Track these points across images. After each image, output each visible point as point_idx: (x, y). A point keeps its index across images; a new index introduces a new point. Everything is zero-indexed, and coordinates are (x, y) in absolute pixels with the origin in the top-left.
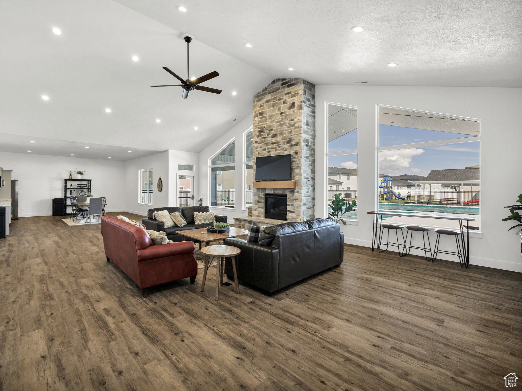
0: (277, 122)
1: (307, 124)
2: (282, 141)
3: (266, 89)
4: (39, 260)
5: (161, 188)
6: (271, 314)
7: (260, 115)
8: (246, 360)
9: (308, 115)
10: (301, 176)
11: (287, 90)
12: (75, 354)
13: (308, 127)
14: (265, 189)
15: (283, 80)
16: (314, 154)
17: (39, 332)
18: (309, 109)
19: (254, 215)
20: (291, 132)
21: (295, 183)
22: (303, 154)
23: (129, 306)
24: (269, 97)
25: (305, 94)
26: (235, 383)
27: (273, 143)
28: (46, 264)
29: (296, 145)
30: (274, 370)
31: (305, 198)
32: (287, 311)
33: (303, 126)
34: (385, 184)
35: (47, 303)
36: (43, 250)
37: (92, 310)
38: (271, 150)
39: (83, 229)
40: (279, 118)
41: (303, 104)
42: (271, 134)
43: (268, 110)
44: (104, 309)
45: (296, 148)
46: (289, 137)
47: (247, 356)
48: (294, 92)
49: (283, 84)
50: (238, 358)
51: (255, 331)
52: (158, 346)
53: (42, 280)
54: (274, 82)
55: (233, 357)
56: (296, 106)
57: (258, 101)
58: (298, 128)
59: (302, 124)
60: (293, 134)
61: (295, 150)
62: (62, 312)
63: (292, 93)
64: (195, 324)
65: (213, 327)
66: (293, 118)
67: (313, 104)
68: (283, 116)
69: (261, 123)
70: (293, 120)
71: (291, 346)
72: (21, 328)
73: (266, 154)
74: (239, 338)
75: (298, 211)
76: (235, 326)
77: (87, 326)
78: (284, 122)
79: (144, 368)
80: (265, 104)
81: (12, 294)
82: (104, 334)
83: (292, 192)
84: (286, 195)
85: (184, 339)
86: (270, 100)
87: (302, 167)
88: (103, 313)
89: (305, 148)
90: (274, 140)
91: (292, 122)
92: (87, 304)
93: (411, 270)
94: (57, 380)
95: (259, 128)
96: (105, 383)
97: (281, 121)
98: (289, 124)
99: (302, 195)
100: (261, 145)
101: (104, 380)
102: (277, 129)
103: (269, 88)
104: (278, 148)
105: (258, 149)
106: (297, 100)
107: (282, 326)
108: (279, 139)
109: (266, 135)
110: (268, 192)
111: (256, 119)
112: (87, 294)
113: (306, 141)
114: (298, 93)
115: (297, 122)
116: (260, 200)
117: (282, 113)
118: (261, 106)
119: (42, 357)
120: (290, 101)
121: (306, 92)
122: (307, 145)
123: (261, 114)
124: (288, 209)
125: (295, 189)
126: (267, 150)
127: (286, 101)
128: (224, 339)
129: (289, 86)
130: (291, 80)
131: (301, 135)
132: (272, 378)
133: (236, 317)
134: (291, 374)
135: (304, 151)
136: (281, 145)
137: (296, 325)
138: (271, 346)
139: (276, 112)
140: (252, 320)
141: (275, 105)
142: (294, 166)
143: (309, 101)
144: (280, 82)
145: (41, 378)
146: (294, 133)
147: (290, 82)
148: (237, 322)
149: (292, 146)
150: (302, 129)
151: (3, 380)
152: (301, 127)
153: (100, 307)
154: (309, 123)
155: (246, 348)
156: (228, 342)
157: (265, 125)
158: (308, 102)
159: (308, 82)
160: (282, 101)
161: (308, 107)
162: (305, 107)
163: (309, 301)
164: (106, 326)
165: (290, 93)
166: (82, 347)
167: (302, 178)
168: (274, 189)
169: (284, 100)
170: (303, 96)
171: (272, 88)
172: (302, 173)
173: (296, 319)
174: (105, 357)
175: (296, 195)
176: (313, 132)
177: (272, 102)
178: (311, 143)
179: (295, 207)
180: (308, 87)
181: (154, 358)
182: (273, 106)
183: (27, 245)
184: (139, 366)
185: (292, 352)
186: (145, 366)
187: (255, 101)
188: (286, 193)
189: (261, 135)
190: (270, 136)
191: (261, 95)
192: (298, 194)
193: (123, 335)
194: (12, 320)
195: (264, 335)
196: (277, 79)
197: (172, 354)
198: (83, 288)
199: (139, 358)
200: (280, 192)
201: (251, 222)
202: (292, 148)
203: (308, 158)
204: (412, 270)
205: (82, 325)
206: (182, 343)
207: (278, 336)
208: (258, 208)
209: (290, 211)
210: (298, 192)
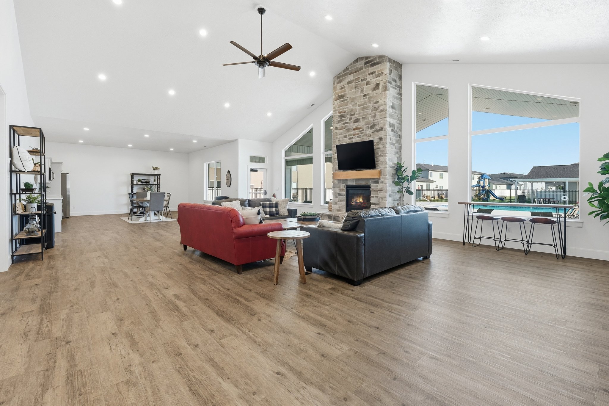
0: (359, 106)
1: (393, 107)
2: (365, 126)
3: (347, 69)
4: (98, 254)
5: (230, 183)
6: (353, 298)
7: (340, 98)
8: (327, 335)
9: (394, 96)
10: (386, 164)
11: (371, 69)
12: (147, 331)
13: (394, 110)
14: (346, 180)
15: (367, 58)
16: (401, 140)
17: (106, 314)
18: (395, 90)
19: (334, 209)
20: (375, 116)
21: (380, 173)
22: (388, 140)
23: (200, 292)
24: (351, 78)
25: (390, 74)
26: (316, 353)
27: (355, 129)
28: (106, 257)
29: (381, 130)
30: (356, 342)
31: (390, 188)
32: (370, 296)
33: (388, 109)
34: (482, 182)
35: (112, 290)
36: (101, 245)
37: (161, 296)
38: (353, 136)
39: (143, 226)
40: (362, 100)
41: (388, 84)
42: (353, 119)
43: (349, 93)
44: (174, 295)
45: (381, 134)
46: (373, 122)
47: (328, 332)
48: (378, 71)
49: (366, 63)
50: (319, 334)
51: (337, 312)
52: (234, 325)
53: (103, 271)
54: (356, 61)
55: (313, 333)
56: (381, 87)
57: (338, 83)
58: (382, 111)
59: (388, 106)
60: (377, 118)
61: (380, 135)
62: (128, 298)
63: (376, 73)
64: (272, 306)
65: (292, 309)
66: (378, 100)
67: (400, 85)
68: (366, 98)
69: (342, 107)
70: (377, 102)
71: (375, 324)
72: (86, 311)
73: (347, 141)
74: (319, 318)
75: (383, 202)
76: (314, 308)
77: (156, 309)
78: (367, 105)
79: (221, 342)
80: (346, 86)
81: (73, 283)
82: (176, 316)
83: (376, 181)
84: (370, 186)
85: (261, 318)
86: (351, 81)
87: (387, 154)
88: (173, 299)
89: (391, 133)
90: (356, 125)
91: (377, 105)
92: (155, 291)
93: (505, 261)
94: (130, 351)
95: (340, 113)
96: (181, 354)
97: (364, 104)
98: (372, 107)
99: (388, 185)
100: (341, 131)
101: (180, 352)
102: (359, 113)
103: (351, 68)
104: (360, 135)
105: (338, 136)
106: (381, 80)
107: (364, 308)
108: (361, 124)
109: (348, 121)
110: (350, 183)
111: (336, 102)
112: (154, 282)
113: (392, 125)
114: (383, 73)
115: (382, 105)
116: (341, 193)
117: (365, 95)
118: (342, 88)
119: (113, 334)
120: (374, 81)
121: (392, 71)
122: (392, 131)
123: (342, 97)
124: (371, 201)
125: (379, 179)
126: (348, 137)
127: (369, 82)
128: (304, 318)
129: (372, 65)
130: (375, 58)
131: (386, 119)
132: (354, 349)
133: (315, 301)
134: (374, 346)
135: (389, 136)
136: (364, 131)
137: (380, 307)
138: (353, 324)
139: (359, 94)
140: (333, 303)
141: (357, 87)
142: (378, 154)
143: (395, 81)
144: (363, 61)
145: (114, 351)
146: (378, 116)
147: (374, 61)
148: (317, 305)
149: (376, 131)
150: (387, 112)
151: (74, 352)
152: (386, 110)
153: (170, 293)
154: (395, 106)
155: (327, 326)
156: (308, 321)
157: (346, 109)
158: (394, 83)
159: (394, 61)
160: (365, 82)
161: (394, 88)
162: (390, 88)
163: (394, 287)
164: (177, 308)
165: (375, 72)
166: (154, 326)
167: (387, 166)
168: (357, 180)
169: (367, 81)
170: (389, 76)
171: (354, 67)
172: (387, 160)
173: (380, 302)
174: (179, 334)
175: (380, 185)
176: (399, 116)
177: (354, 84)
178: (398, 128)
179: (379, 199)
180: (393, 66)
181: (231, 334)
182: (356, 88)
183: (83, 240)
184: (215, 340)
185: (375, 329)
186: (222, 341)
187: (336, 82)
188: (369, 184)
189: (342, 120)
190: (352, 121)
191: (342, 76)
192: (383, 184)
193: (197, 316)
194: (76, 304)
195: (346, 315)
196: (359, 58)
197: (249, 331)
198: (149, 277)
199: (214, 334)
200: (363, 183)
201: (331, 217)
202: (377, 133)
203: (393, 144)
204: (507, 261)
205: (152, 308)
206: (260, 322)
207: (360, 316)
208: (339, 201)
209: (374, 204)
210: (383, 182)
